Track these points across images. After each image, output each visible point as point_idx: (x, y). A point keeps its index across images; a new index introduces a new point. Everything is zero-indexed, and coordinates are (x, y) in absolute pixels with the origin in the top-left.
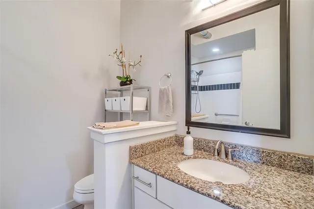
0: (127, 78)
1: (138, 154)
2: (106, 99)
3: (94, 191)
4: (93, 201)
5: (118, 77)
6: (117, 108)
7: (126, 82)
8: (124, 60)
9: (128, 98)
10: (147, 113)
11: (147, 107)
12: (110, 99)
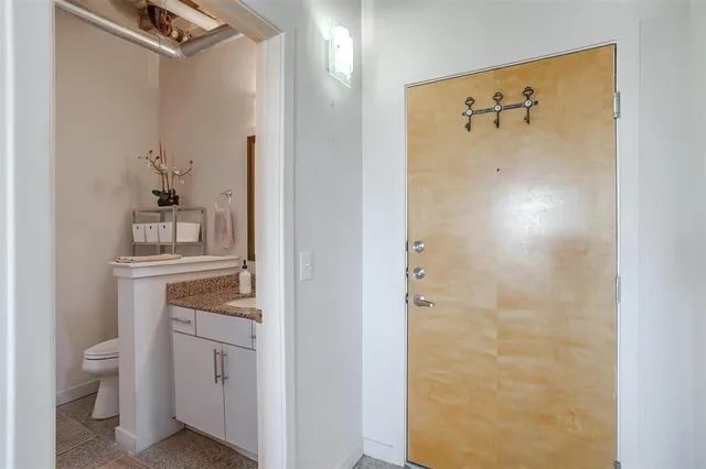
0: (169, 194)
1: (179, 294)
2: (134, 226)
3: (120, 355)
4: (118, 368)
5: (153, 192)
6: (152, 239)
7: (168, 199)
8: (163, 167)
9: (170, 225)
10: (200, 246)
11: (202, 236)
12: (141, 226)
